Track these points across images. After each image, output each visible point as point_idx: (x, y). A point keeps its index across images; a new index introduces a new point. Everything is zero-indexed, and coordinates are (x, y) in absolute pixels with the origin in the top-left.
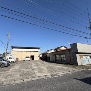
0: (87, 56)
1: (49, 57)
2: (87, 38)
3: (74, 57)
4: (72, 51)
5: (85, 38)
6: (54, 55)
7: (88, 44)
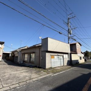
0: (60, 57)
1: (17, 57)
2: (61, 34)
3: (43, 58)
4: (42, 49)
5: (59, 33)
6: (23, 54)
7: (65, 43)
